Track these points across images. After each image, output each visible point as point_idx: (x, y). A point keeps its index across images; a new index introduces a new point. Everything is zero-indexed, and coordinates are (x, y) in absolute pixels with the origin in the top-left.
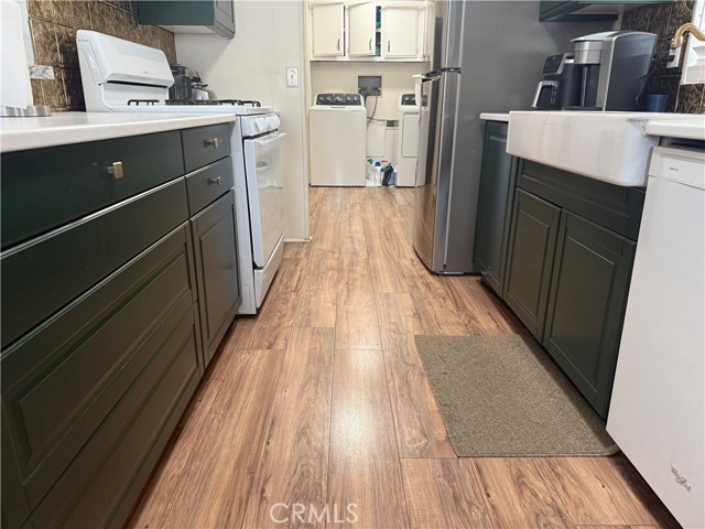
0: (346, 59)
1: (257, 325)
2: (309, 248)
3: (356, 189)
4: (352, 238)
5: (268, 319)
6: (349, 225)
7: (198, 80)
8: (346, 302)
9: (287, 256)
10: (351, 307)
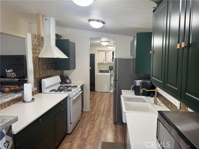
0: (106, 63)
1: (70, 136)
2: (89, 113)
3: (107, 93)
4: (100, 110)
5: (73, 134)
6: (101, 106)
7: (68, 77)
8: (91, 131)
9: (83, 116)
10: (92, 132)
